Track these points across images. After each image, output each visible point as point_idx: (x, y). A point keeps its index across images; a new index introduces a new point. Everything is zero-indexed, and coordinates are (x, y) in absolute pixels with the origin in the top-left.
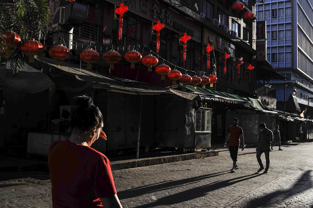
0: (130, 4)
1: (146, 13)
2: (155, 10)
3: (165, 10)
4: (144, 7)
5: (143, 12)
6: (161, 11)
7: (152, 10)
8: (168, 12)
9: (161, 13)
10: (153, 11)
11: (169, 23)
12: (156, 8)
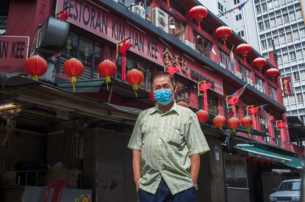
0: (136, 47)
1: (156, 58)
2: (167, 55)
3: (178, 56)
4: (154, 52)
5: (153, 56)
6: (174, 57)
7: (163, 54)
8: (182, 59)
9: (174, 58)
10: (165, 57)
11: (185, 70)
12: (167, 53)
